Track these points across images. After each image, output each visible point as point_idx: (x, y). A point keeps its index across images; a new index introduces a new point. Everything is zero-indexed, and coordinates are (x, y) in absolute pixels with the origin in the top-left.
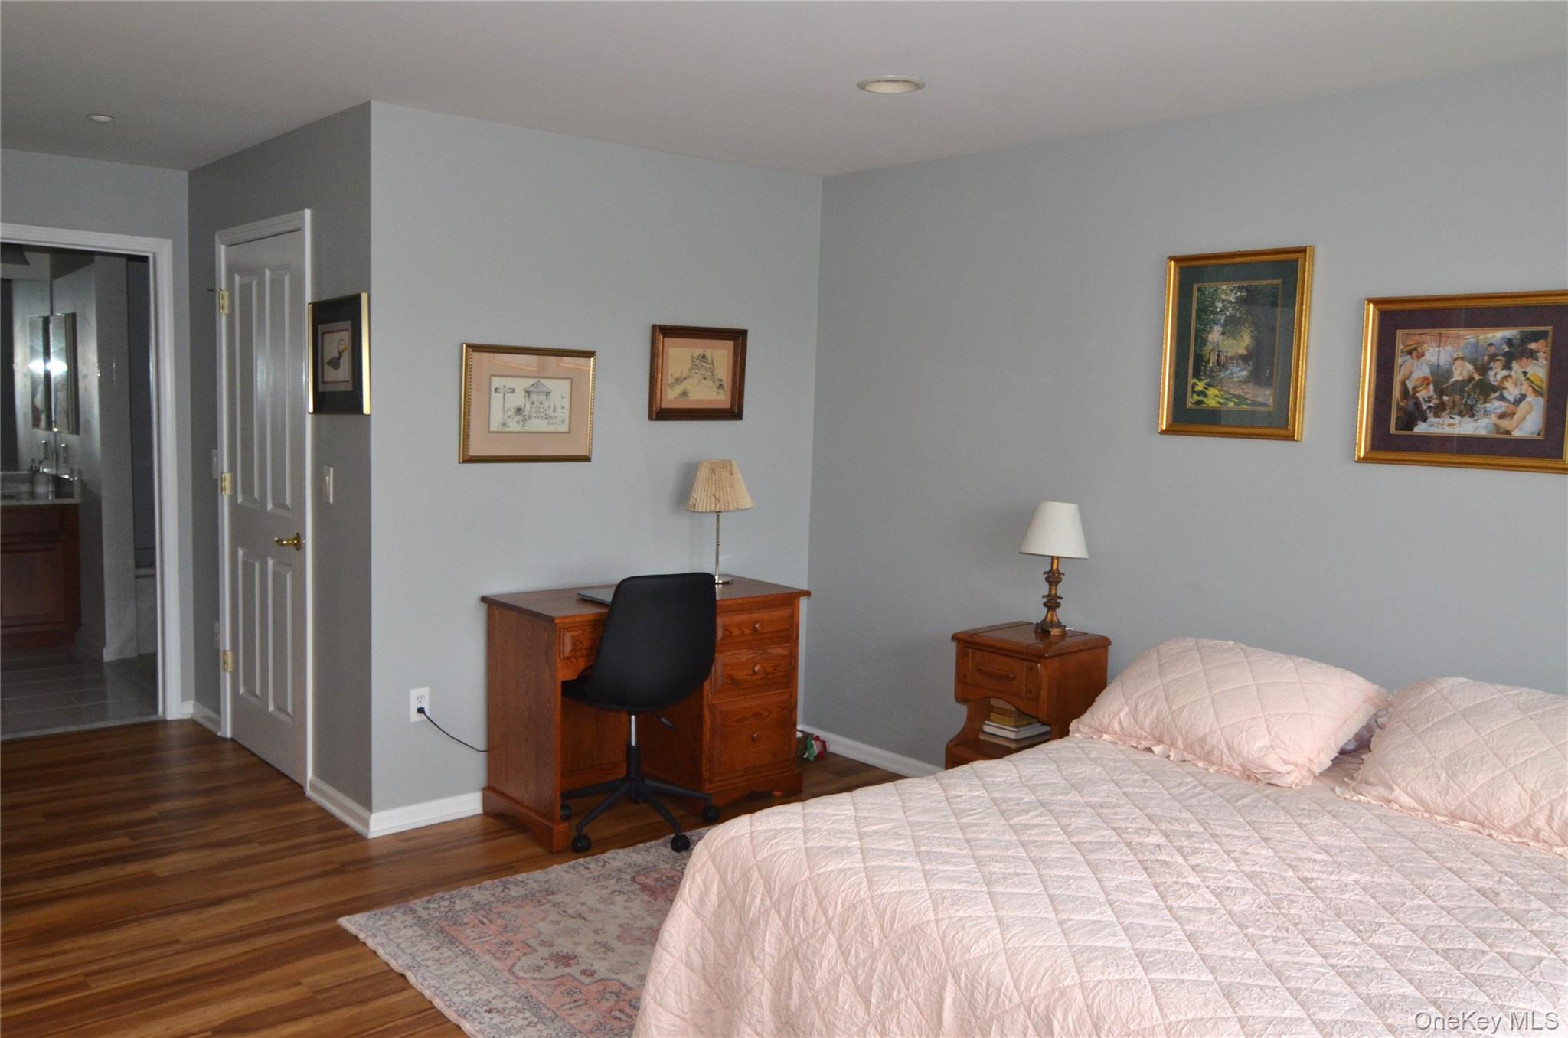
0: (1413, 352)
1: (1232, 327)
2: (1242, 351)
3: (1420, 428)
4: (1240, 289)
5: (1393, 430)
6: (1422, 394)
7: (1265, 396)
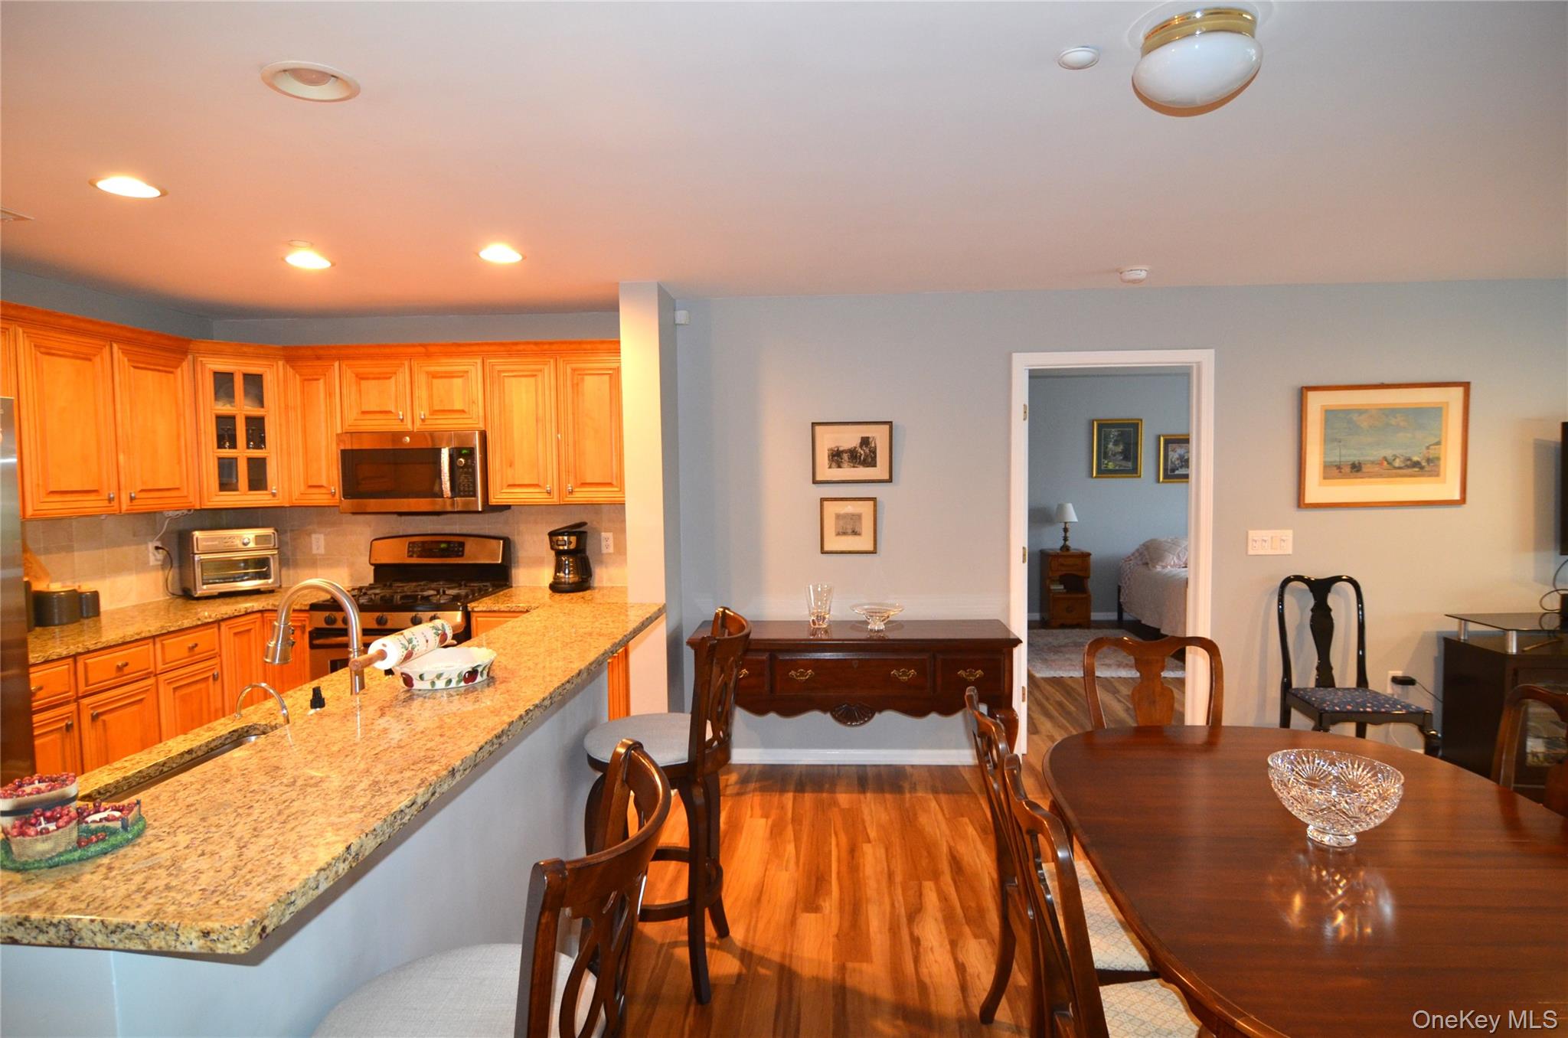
0: (1174, 450)
1: (1116, 443)
2: (1120, 451)
3: (1177, 472)
4: (1119, 431)
5: (1169, 473)
6: (1177, 463)
7: (1130, 465)
